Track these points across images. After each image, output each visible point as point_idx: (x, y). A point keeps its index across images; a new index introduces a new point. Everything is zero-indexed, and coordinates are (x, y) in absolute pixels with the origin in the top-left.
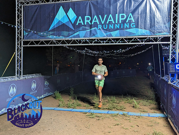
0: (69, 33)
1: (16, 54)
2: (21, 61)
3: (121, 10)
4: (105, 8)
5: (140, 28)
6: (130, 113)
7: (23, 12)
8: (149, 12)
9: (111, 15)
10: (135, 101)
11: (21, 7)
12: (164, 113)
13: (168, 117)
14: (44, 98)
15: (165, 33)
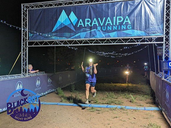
0: (71, 35)
1: (22, 54)
2: (26, 60)
3: (119, 13)
4: (103, 12)
5: (136, 30)
6: (127, 107)
7: (28, 15)
8: (144, 15)
9: (109, 18)
10: (132, 96)
11: (26, 11)
12: (158, 107)
13: (162, 110)
14: (48, 94)
15: (159, 34)
